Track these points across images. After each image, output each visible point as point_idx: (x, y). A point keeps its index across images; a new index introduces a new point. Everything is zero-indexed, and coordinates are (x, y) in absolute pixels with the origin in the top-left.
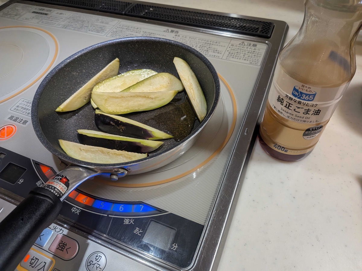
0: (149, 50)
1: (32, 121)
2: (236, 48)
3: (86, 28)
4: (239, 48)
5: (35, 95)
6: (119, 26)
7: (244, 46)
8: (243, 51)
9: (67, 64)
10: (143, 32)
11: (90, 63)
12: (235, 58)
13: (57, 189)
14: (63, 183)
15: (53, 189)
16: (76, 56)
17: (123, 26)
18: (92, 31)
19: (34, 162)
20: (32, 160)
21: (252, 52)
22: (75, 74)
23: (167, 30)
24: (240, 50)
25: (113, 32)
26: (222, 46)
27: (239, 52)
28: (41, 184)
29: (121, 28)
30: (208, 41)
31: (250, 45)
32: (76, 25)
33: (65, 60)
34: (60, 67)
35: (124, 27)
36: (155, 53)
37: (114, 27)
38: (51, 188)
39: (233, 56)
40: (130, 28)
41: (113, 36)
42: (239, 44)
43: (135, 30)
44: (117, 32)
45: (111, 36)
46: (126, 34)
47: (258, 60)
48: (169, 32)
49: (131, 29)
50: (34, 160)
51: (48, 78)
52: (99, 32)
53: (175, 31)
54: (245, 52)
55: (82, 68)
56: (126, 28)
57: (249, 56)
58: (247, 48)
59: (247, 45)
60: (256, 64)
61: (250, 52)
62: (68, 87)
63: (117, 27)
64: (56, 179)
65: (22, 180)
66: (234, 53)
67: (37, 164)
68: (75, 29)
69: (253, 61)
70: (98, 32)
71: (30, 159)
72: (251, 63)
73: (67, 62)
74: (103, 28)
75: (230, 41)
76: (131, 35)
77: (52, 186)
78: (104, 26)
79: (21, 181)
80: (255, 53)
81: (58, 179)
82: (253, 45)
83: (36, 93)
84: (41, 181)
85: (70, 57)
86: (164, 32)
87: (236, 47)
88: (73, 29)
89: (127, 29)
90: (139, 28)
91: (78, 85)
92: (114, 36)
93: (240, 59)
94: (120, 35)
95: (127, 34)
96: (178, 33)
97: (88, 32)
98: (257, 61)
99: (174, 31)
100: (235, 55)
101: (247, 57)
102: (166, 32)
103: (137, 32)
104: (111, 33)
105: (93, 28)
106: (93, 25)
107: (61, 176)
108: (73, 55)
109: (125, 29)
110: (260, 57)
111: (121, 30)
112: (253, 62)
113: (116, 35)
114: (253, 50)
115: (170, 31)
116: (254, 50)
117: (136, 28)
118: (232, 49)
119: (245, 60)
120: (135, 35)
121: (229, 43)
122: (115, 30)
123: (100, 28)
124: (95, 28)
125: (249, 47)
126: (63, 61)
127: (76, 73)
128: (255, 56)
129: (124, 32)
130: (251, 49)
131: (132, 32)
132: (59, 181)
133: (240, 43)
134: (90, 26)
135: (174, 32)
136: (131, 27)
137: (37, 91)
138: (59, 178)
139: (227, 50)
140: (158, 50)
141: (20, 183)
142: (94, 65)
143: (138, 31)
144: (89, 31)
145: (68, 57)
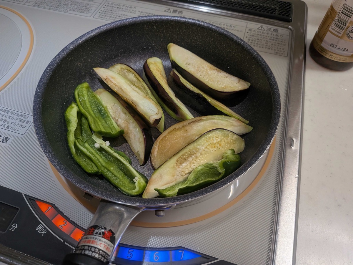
0: (170, 33)
1: (38, 137)
2: (255, 34)
3: (65, 6)
4: (258, 33)
5: (35, 97)
6: (108, 5)
7: (264, 31)
8: (264, 38)
9: (69, 53)
10: (139, 12)
11: (96, 50)
12: (257, 46)
13: (103, 251)
14: (108, 240)
15: (97, 253)
16: (80, 42)
17: (112, 4)
18: (74, 11)
19: (28, 197)
20: (24, 194)
21: (275, 39)
22: (79, 65)
23: (168, 10)
24: (260, 36)
25: (101, 12)
26: (238, 31)
27: (260, 38)
28: (42, 229)
29: (110, 6)
30: (220, 24)
31: (270, 30)
32: (52, 2)
33: (67, 46)
34: (61, 57)
35: (114, 6)
36: (177, 37)
37: (101, 5)
38: (95, 252)
39: (254, 43)
40: (121, 7)
41: (101, 17)
42: (258, 29)
43: (129, 9)
44: (105, 12)
45: (99, 17)
46: (118, 15)
47: (283, 49)
48: (170, 12)
49: (123, 9)
50: (27, 195)
51: (48, 72)
52: (83, 12)
53: (179, 11)
54: (266, 38)
55: (87, 57)
56: (117, 6)
57: (273, 44)
58: (268, 33)
59: (267, 30)
60: (282, 54)
61: (273, 38)
62: (72, 82)
63: (105, 6)
64: (97, 233)
65: (15, 225)
66: (254, 40)
67: (32, 199)
68: (52, 7)
69: (278, 50)
70: (81, 12)
71: (21, 193)
72: (276, 53)
73: (70, 49)
74: (88, 7)
75: (247, 25)
76: (125, 16)
77: (95, 248)
78: (88, 5)
79: (14, 227)
80: (278, 40)
81: (100, 234)
82: (273, 30)
83: (35, 95)
84: (43, 225)
85: (73, 43)
86: (165, 12)
87: (254, 32)
88: (48, 7)
89: (118, 8)
90: (133, 7)
91: (83, 79)
92: (103, 17)
93: (263, 47)
94: (111, 16)
95: (120, 15)
96: (182, 13)
97: (69, 12)
98: (283, 51)
99: (177, 11)
100: (256, 42)
101: (270, 45)
102: (168, 12)
103: (131, 12)
104: (98, 13)
105: (74, 7)
106: (73, 2)
107: (102, 229)
108: (76, 40)
109: (115, 7)
110: (285, 45)
111: (110, 9)
112: (279, 52)
113: (105, 16)
114: (275, 37)
115: (172, 10)
116: (277, 37)
117: (129, 6)
118: (251, 35)
119: (269, 49)
120: (130, 16)
121: (246, 27)
122: (103, 9)
123: (83, 6)
124: (77, 7)
125: (270, 33)
126: (64, 48)
127: (80, 63)
128: (279, 43)
129: (115, 11)
130: (272, 35)
131: (125, 11)
132: (102, 237)
133: (259, 27)
134: (70, 3)
135: (177, 13)
136: (122, 5)
137: (36, 91)
138: (100, 232)
139: (245, 36)
140: (181, 33)
141: (13, 229)
142: (101, 52)
143: (133, 10)
144: (70, 10)
145: (71, 43)
